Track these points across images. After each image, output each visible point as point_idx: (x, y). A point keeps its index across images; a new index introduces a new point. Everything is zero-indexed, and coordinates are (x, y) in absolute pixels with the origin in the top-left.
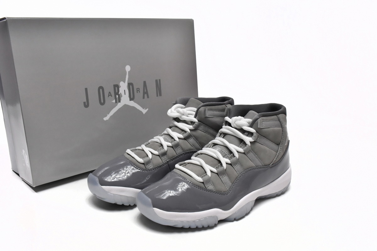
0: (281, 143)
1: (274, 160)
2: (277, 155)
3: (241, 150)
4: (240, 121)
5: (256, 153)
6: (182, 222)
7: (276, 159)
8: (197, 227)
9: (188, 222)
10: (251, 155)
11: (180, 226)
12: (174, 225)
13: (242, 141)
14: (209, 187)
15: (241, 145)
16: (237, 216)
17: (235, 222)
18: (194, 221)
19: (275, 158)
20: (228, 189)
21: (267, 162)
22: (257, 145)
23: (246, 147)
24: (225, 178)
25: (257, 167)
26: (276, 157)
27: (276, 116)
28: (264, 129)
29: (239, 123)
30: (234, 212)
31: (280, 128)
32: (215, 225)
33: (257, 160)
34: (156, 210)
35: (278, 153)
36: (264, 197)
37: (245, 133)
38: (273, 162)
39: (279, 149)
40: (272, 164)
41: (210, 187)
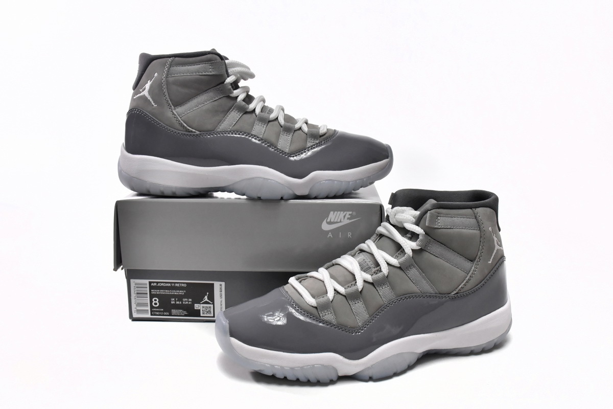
0: (478, 257)
1: (460, 286)
2: (467, 278)
3: (394, 261)
4: (404, 215)
5: (422, 270)
6: (273, 366)
7: (465, 285)
8: (298, 380)
9: (282, 368)
10: (414, 272)
11: (269, 372)
12: (260, 370)
13: (399, 248)
14: (326, 316)
15: (397, 254)
16: (374, 373)
17: (371, 384)
18: (292, 369)
19: (463, 283)
20: (360, 324)
21: (444, 288)
22: (426, 255)
23: (403, 258)
24: (359, 306)
25: (424, 295)
26: (465, 281)
27: (470, 210)
28: (440, 230)
29: (401, 217)
30: (369, 365)
31: (478, 232)
32: (332, 382)
33: (425, 282)
34: (233, 340)
35: (470, 274)
36: (444, 352)
37: (407, 235)
38: (457, 290)
39: (473, 268)
40: (455, 292)
41: (329, 316)
